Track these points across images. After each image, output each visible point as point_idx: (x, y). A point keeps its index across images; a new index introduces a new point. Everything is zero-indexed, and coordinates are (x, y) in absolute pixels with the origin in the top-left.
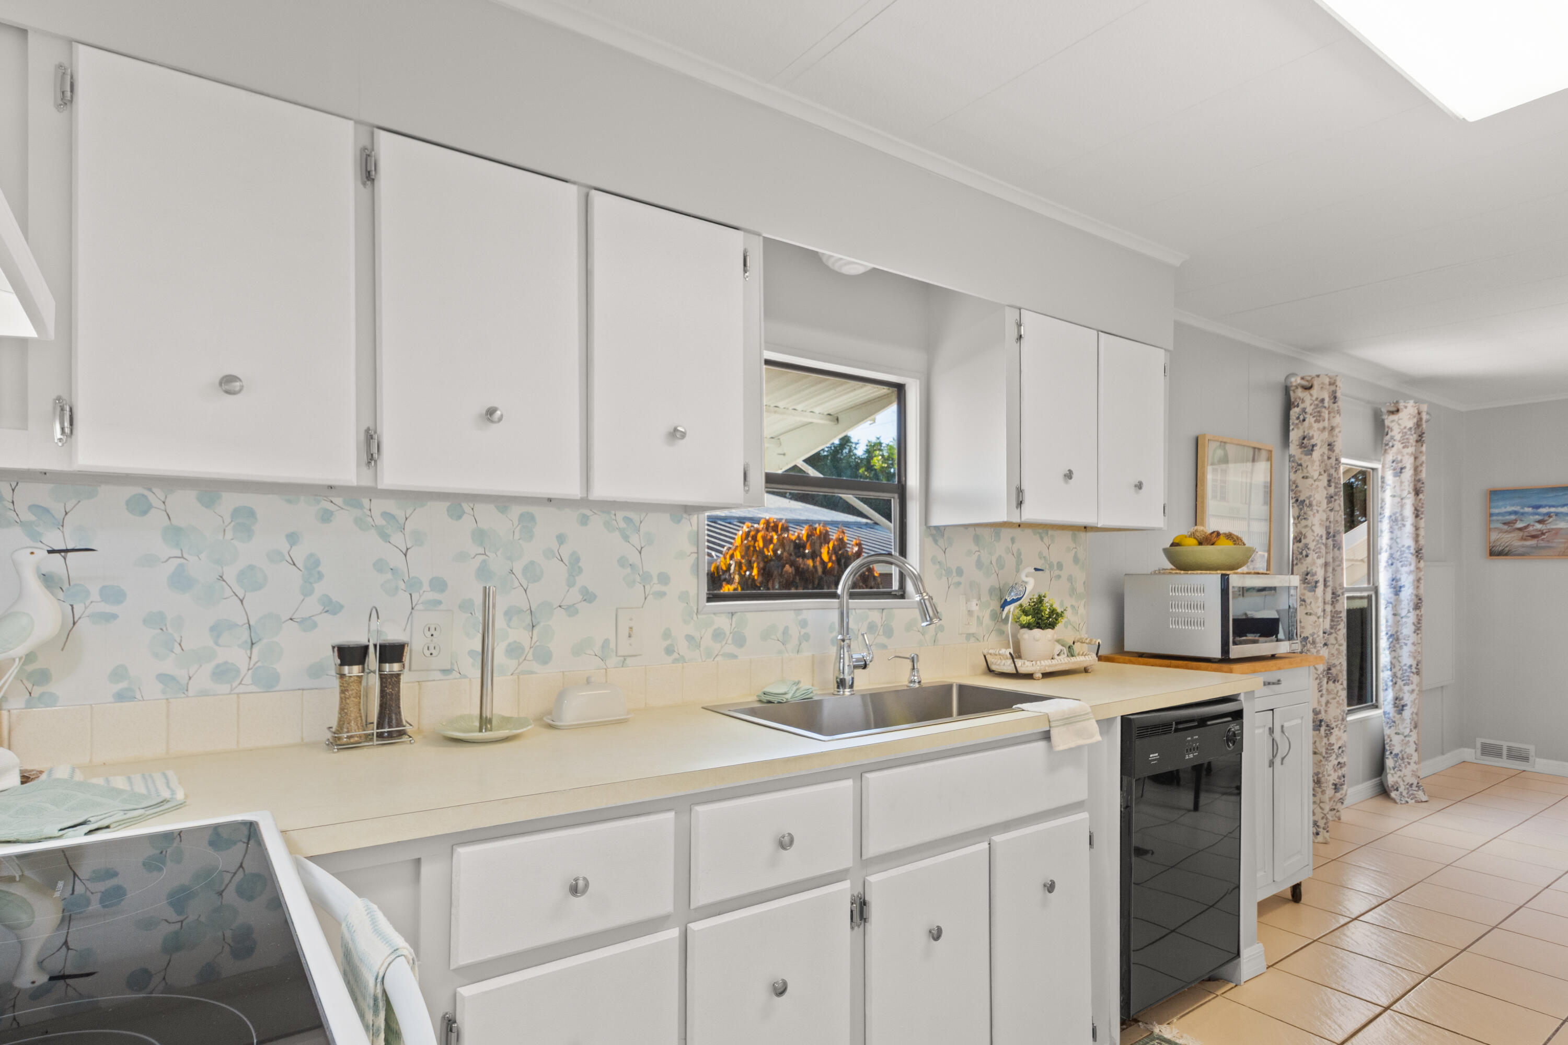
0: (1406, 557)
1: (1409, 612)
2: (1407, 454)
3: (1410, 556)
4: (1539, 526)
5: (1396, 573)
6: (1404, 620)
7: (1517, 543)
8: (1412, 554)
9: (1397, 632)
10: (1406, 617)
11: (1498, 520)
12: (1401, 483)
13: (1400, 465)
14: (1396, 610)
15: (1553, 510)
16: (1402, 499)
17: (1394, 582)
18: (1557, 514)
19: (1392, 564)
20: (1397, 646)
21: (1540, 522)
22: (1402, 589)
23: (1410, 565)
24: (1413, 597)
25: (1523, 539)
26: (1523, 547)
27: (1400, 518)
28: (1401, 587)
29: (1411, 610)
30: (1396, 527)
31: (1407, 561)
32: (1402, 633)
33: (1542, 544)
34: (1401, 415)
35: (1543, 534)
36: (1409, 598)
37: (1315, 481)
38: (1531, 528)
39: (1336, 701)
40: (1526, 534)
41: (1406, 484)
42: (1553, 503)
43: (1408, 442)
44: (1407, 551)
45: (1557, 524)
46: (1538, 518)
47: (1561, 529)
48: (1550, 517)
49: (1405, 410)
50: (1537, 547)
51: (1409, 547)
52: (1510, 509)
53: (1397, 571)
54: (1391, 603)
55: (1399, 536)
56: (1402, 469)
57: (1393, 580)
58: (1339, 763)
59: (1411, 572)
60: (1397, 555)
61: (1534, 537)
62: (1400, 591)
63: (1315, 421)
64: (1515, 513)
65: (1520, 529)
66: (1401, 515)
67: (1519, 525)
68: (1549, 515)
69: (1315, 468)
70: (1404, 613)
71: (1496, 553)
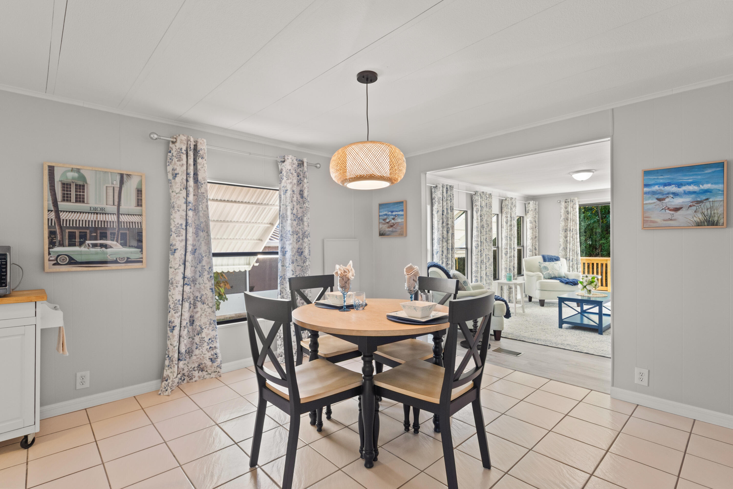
0: (288, 236)
1: (290, 264)
2: (289, 183)
3: (290, 235)
4: (393, 221)
5: (284, 244)
6: (288, 268)
7: (387, 229)
8: (290, 234)
9: (284, 275)
10: (289, 267)
11: (382, 218)
12: (286, 198)
13: (285, 189)
14: (284, 264)
15: (397, 213)
16: (286, 206)
17: (282, 249)
18: (398, 215)
19: (282, 240)
20: (285, 282)
21: (393, 219)
22: (287, 253)
23: (290, 240)
24: (292, 257)
25: (389, 227)
26: (389, 231)
27: (285, 216)
28: (286, 252)
29: (291, 264)
30: (284, 221)
31: (289, 238)
32: (287, 275)
33: (394, 230)
34: (285, 163)
35: (394, 225)
36: (289, 257)
37: (177, 194)
38: (391, 222)
39: (204, 314)
40: (390, 225)
41: (288, 198)
42: (397, 210)
43: (289, 177)
44: (288, 233)
45: (398, 220)
46: (393, 217)
47: (399, 222)
48: (396, 217)
49: (287, 160)
50: (393, 232)
51: (289, 231)
52: (385, 213)
53: (284, 243)
54: (281, 260)
55: (285, 225)
56: (286, 191)
57: (282, 248)
58: (210, 347)
59: (291, 244)
60: (284, 235)
61: (392, 226)
62: (286, 254)
63: (178, 161)
64: (386, 215)
65: (388, 223)
66: (286, 214)
67: (388, 221)
68: (395, 215)
69: (177, 186)
70: (287, 265)
71: (382, 234)
